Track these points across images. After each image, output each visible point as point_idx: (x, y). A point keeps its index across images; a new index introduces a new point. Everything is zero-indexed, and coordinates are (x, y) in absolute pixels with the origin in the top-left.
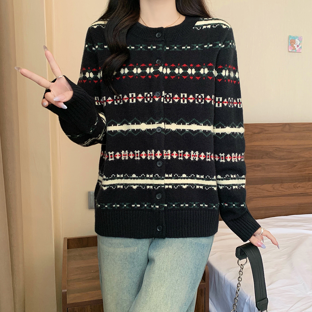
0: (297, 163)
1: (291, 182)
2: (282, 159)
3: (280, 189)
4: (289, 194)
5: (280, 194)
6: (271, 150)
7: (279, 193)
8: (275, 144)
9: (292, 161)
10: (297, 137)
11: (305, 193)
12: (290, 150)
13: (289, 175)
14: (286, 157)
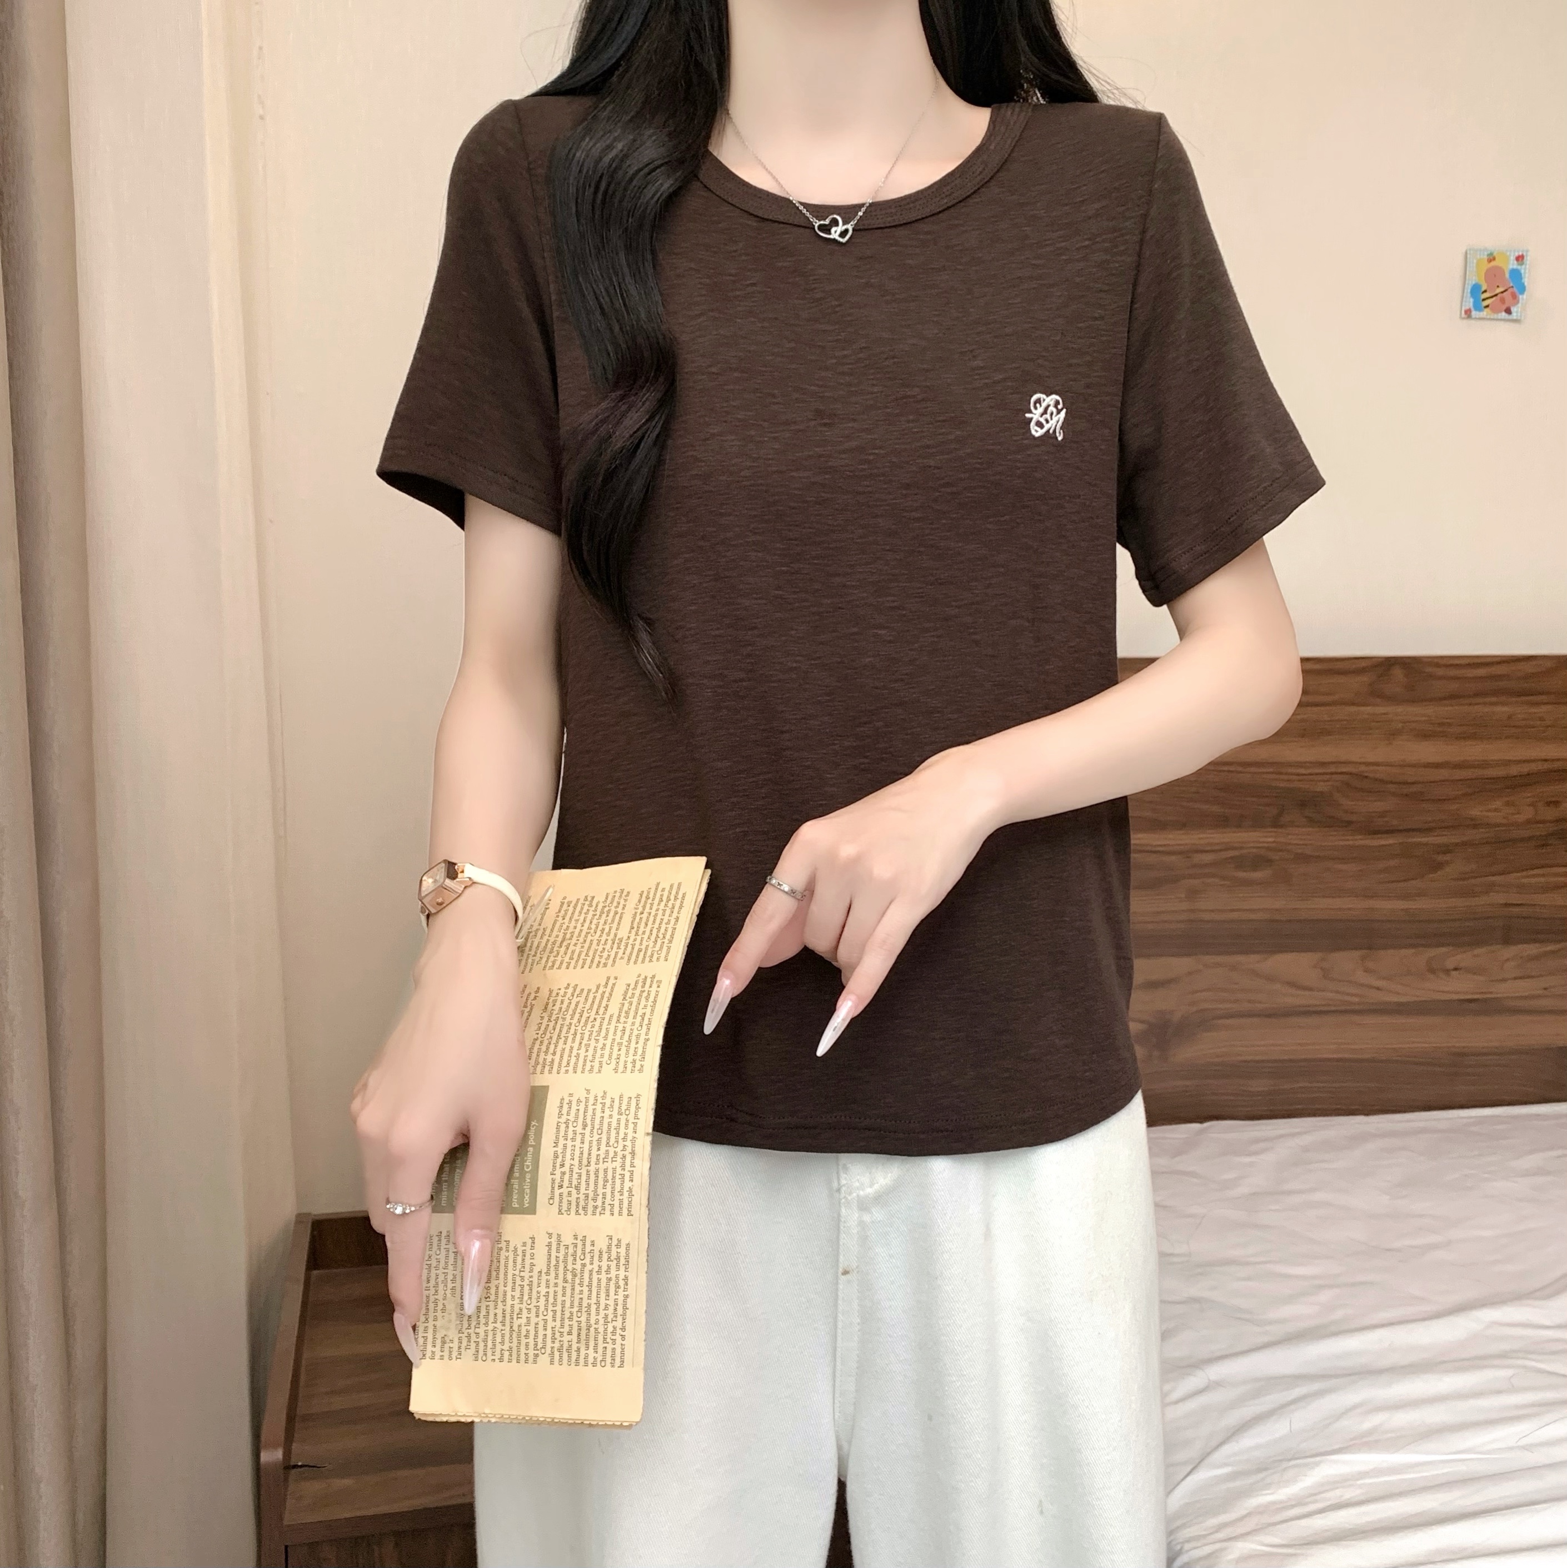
0: (1445, 853)
1: (1417, 946)
2: (1376, 833)
3: (1362, 976)
4: (1402, 1004)
5: (1356, 999)
6: (1321, 787)
7: (1352, 995)
8: (1343, 758)
9: (1424, 840)
10: (1450, 725)
11: (1485, 1000)
12: (1414, 789)
13: (1406, 910)
14: (1395, 822)
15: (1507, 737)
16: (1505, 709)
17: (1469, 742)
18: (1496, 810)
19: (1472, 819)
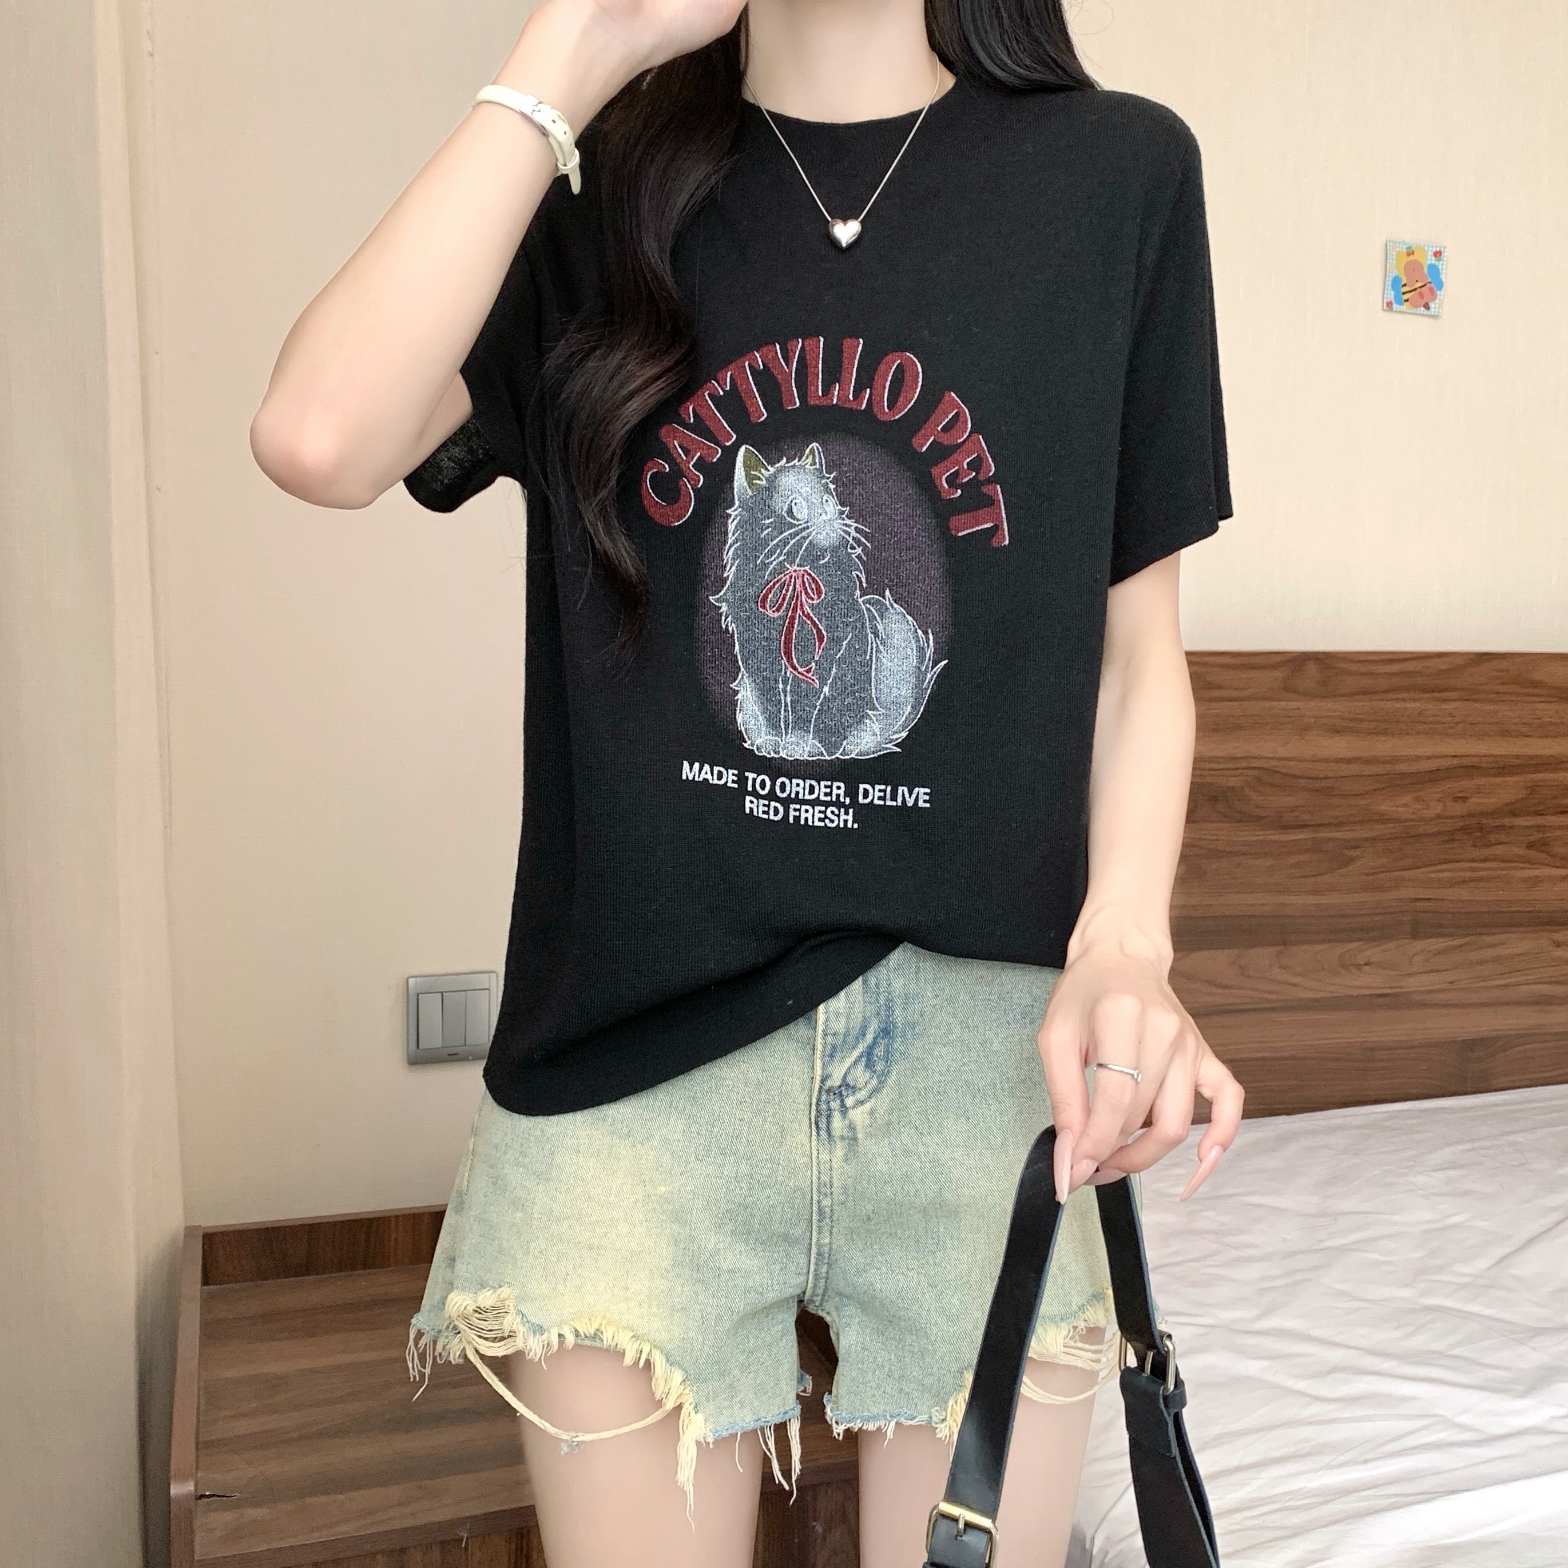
0: (1355, 848)
1: (1329, 941)
2: (1286, 828)
3: (1277, 973)
4: (1316, 1000)
5: (1273, 997)
6: (1233, 782)
7: (1269, 992)
8: (1255, 753)
9: (1334, 835)
10: (1362, 720)
11: (1395, 995)
12: (1323, 784)
13: (1317, 905)
14: (1306, 817)
15: (1419, 733)
16: (1417, 705)
17: (1383, 738)
18: (1405, 805)
19: (1382, 815)
